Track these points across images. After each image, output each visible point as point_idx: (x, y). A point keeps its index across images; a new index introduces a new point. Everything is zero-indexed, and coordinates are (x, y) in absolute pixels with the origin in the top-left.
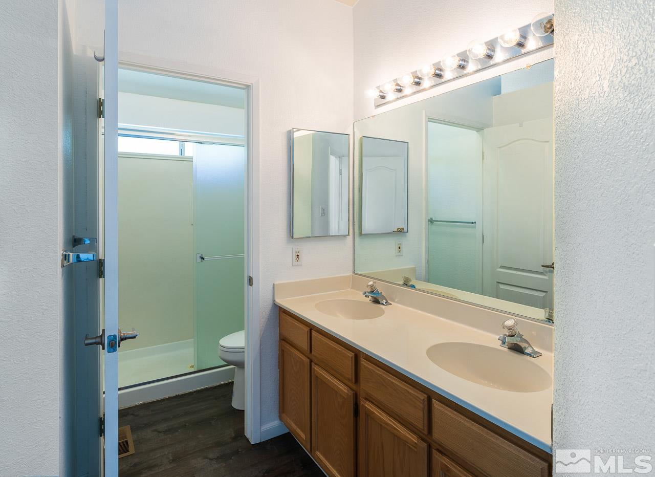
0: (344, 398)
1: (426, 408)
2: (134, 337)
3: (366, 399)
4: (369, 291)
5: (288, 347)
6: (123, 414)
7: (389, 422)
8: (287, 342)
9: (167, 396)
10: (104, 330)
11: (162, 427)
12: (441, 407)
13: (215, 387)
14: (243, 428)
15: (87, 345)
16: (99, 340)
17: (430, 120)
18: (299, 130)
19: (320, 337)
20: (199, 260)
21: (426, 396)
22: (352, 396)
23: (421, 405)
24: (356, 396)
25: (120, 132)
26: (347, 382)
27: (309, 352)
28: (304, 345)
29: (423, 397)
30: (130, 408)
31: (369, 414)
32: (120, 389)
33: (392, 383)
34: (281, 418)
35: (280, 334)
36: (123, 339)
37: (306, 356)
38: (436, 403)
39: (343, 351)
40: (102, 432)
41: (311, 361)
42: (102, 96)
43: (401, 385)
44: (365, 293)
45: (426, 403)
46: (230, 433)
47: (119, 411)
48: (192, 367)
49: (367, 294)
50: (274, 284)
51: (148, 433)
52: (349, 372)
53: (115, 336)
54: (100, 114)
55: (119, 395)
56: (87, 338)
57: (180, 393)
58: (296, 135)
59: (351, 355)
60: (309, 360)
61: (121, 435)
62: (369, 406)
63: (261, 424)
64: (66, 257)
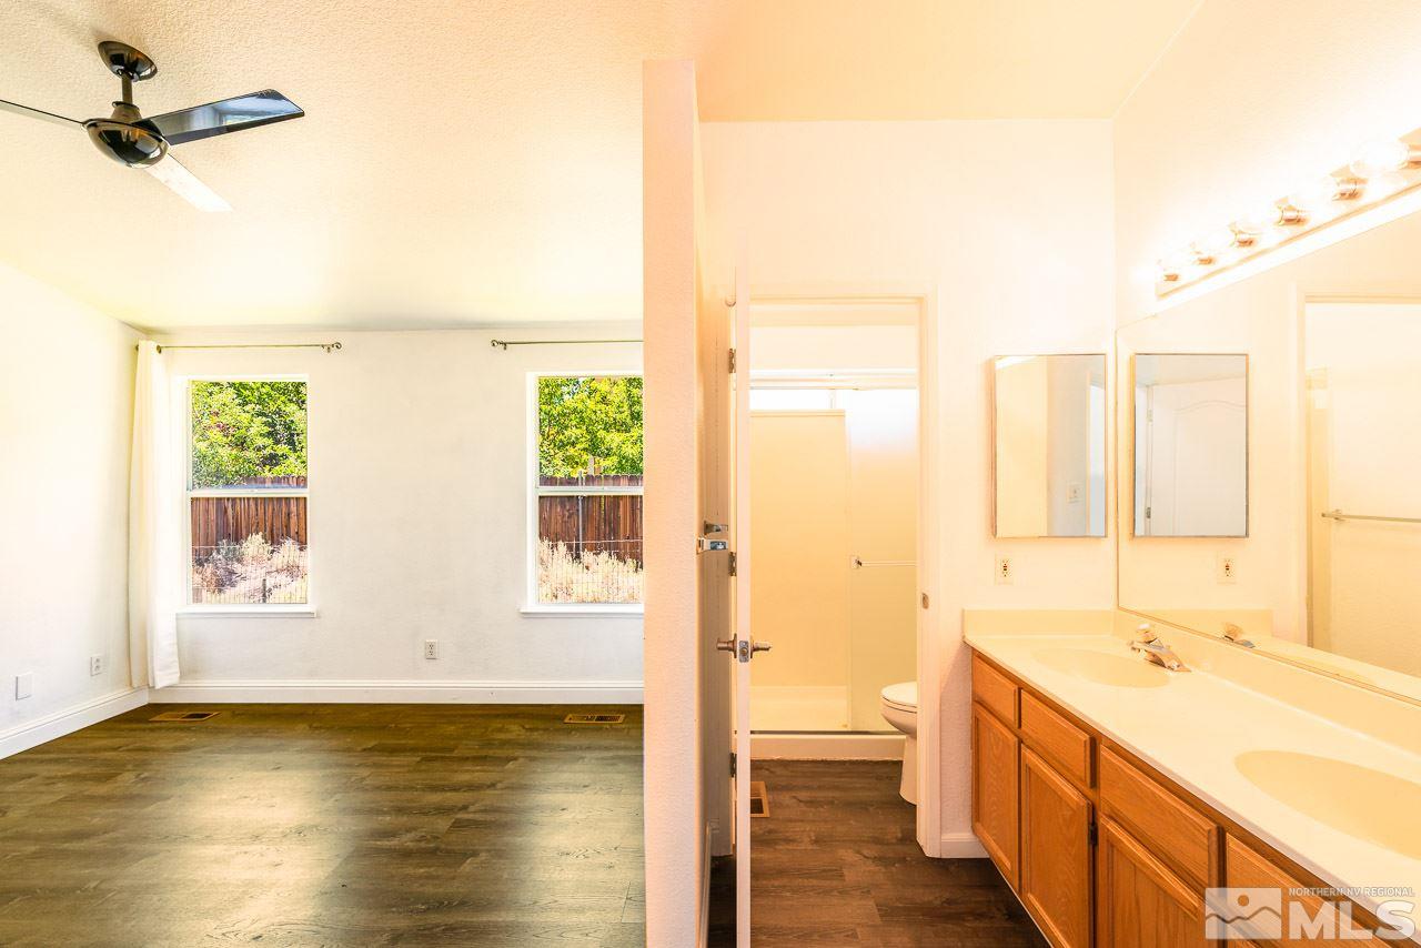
0: (1072, 809)
1: (1214, 847)
2: (767, 649)
3: (1111, 818)
4: (1142, 640)
5: (985, 714)
6: (756, 766)
7: (1149, 862)
8: (985, 707)
9: (811, 758)
10: (735, 635)
11: (803, 795)
12: (1243, 849)
13: (877, 763)
14: (915, 831)
15: (720, 649)
16: (730, 645)
17: (1311, 299)
18: (1001, 357)
19: (1034, 701)
20: (855, 565)
21: (1215, 826)
22: (1086, 809)
23: (1206, 841)
24: (1093, 810)
25: (752, 384)
26: (1079, 785)
27: (1017, 726)
28: (1009, 713)
29: (1209, 826)
30: (764, 761)
31: (1113, 844)
32: (752, 732)
33: (1153, 793)
34: (974, 831)
35: (974, 693)
36: (756, 649)
37: (1012, 732)
38: (1233, 843)
39: (1072, 731)
40: (733, 772)
41: (1021, 742)
42: (733, 347)
43: (1169, 800)
44: (1133, 643)
45: (1214, 839)
46: (894, 831)
47: (751, 761)
48: (846, 726)
49: (1136, 645)
50: (963, 611)
51: (785, 798)
52: (1081, 766)
53: (746, 643)
54: (731, 367)
55: (752, 740)
56: (719, 642)
57: (829, 758)
58: (999, 365)
59: (1085, 737)
60: (1016, 739)
61: (754, 791)
62: (1112, 827)
63: (942, 830)
64: (700, 544)
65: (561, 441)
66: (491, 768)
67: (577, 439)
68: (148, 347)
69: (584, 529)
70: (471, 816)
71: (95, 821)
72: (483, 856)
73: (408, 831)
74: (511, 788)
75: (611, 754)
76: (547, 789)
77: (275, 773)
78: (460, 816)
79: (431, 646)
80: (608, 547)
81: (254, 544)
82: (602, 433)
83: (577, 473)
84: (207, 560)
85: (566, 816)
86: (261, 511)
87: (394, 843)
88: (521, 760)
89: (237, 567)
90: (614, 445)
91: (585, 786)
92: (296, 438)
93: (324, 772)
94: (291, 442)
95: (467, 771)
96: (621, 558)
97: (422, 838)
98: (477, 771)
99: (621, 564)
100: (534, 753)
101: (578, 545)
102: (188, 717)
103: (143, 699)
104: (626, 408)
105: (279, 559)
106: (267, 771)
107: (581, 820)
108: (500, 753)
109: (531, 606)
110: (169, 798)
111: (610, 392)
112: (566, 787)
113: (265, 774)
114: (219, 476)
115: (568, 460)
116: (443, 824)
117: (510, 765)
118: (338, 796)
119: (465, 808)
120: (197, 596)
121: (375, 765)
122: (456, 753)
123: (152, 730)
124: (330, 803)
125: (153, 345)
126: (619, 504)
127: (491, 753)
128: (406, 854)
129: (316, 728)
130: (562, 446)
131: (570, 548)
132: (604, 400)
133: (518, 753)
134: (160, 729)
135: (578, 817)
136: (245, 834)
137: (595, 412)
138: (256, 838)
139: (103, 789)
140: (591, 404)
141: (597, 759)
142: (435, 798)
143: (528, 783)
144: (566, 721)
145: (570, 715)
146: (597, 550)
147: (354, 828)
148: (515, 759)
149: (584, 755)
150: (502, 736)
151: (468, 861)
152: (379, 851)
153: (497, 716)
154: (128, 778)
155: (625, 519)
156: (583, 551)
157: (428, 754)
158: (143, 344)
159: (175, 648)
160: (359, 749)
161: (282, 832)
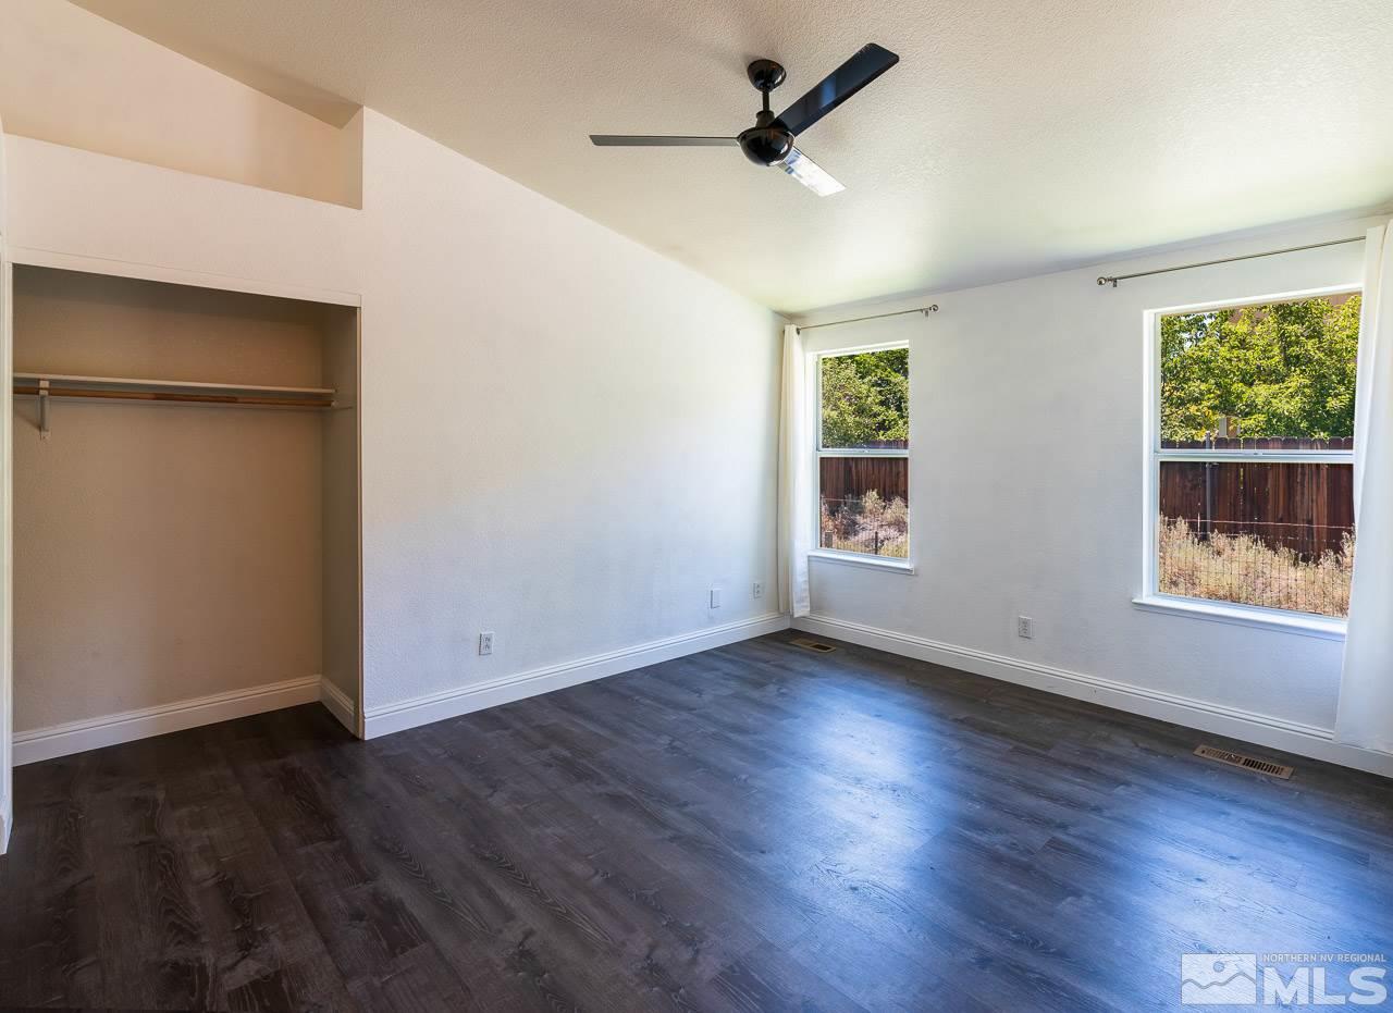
65: (1179, 398)
66: (1095, 786)
67: (1202, 394)
68: (791, 329)
69: (1213, 505)
70: (1070, 840)
71: (750, 720)
72: (1087, 901)
73: (999, 830)
74: (1122, 821)
75: (1273, 822)
76: (1173, 840)
77: (876, 719)
78: (1060, 835)
79: (1025, 623)
80: (1249, 530)
81: (871, 499)
82: (1238, 387)
83: (1202, 436)
84: (838, 511)
85: (1203, 891)
86: (876, 471)
87: (984, 839)
88: (1135, 789)
89: (859, 519)
90: (1259, 401)
91: (1232, 858)
92: (903, 405)
93: (920, 733)
94: (899, 408)
95: (1065, 780)
96: (1271, 546)
97: (1012, 847)
98: (1079, 784)
99: (1270, 553)
100: (1153, 784)
101: (1204, 525)
102: (816, 646)
103: (785, 625)
104: (1276, 350)
105: (889, 515)
106: (870, 715)
107: (1230, 907)
108: (1107, 769)
109: (1147, 596)
110: (796, 718)
111: (1251, 333)
112: (1203, 848)
113: (869, 718)
114: (846, 440)
115: (1189, 421)
116: (1038, 838)
117: (1120, 790)
118: (929, 763)
119: (1063, 827)
120: (827, 542)
121: (966, 740)
122: (1051, 753)
123: (791, 652)
124: (921, 768)
125: (794, 327)
126: (1266, 475)
127: (1095, 766)
128: (997, 859)
129: (913, 684)
130: (1182, 403)
131: (1192, 526)
132: (1243, 344)
133: (1130, 777)
134: (796, 652)
135: (1226, 901)
136: (850, 774)
137: (1230, 360)
138: (858, 781)
139: (756, 694)
140: (1223, 351)
141: (1251, 823)
142: (1029, 801)
143: (1144, 821)
144: (1195, 753)
145: (1202, 747)
146: (1232, 532)
147: (944, 805)
148: (1127, 784)
149: (1227, 810)
150: (1107, 748)
151: (1069, 899)
152: (967, 842)
153: (1103, 721)
154: (772, 688)
155: (1276, 494)
156: (1212, 532)
157: (1022, 745)
158: (787, 327)
159: (807, 587)
160: (951, 717)
161: (881, 784)
